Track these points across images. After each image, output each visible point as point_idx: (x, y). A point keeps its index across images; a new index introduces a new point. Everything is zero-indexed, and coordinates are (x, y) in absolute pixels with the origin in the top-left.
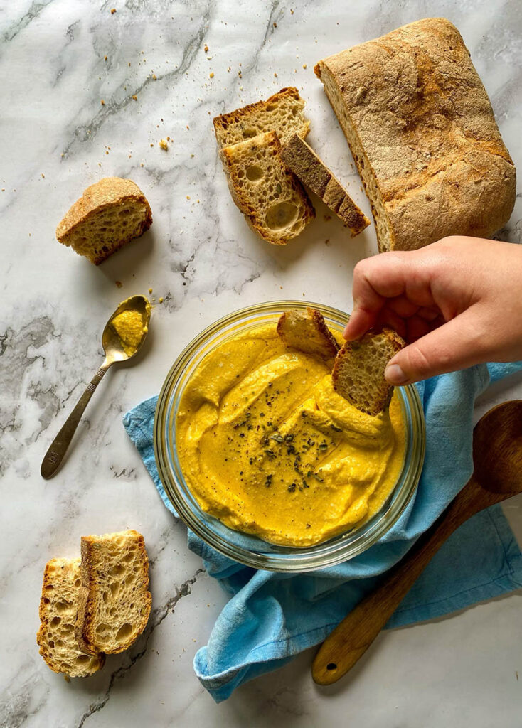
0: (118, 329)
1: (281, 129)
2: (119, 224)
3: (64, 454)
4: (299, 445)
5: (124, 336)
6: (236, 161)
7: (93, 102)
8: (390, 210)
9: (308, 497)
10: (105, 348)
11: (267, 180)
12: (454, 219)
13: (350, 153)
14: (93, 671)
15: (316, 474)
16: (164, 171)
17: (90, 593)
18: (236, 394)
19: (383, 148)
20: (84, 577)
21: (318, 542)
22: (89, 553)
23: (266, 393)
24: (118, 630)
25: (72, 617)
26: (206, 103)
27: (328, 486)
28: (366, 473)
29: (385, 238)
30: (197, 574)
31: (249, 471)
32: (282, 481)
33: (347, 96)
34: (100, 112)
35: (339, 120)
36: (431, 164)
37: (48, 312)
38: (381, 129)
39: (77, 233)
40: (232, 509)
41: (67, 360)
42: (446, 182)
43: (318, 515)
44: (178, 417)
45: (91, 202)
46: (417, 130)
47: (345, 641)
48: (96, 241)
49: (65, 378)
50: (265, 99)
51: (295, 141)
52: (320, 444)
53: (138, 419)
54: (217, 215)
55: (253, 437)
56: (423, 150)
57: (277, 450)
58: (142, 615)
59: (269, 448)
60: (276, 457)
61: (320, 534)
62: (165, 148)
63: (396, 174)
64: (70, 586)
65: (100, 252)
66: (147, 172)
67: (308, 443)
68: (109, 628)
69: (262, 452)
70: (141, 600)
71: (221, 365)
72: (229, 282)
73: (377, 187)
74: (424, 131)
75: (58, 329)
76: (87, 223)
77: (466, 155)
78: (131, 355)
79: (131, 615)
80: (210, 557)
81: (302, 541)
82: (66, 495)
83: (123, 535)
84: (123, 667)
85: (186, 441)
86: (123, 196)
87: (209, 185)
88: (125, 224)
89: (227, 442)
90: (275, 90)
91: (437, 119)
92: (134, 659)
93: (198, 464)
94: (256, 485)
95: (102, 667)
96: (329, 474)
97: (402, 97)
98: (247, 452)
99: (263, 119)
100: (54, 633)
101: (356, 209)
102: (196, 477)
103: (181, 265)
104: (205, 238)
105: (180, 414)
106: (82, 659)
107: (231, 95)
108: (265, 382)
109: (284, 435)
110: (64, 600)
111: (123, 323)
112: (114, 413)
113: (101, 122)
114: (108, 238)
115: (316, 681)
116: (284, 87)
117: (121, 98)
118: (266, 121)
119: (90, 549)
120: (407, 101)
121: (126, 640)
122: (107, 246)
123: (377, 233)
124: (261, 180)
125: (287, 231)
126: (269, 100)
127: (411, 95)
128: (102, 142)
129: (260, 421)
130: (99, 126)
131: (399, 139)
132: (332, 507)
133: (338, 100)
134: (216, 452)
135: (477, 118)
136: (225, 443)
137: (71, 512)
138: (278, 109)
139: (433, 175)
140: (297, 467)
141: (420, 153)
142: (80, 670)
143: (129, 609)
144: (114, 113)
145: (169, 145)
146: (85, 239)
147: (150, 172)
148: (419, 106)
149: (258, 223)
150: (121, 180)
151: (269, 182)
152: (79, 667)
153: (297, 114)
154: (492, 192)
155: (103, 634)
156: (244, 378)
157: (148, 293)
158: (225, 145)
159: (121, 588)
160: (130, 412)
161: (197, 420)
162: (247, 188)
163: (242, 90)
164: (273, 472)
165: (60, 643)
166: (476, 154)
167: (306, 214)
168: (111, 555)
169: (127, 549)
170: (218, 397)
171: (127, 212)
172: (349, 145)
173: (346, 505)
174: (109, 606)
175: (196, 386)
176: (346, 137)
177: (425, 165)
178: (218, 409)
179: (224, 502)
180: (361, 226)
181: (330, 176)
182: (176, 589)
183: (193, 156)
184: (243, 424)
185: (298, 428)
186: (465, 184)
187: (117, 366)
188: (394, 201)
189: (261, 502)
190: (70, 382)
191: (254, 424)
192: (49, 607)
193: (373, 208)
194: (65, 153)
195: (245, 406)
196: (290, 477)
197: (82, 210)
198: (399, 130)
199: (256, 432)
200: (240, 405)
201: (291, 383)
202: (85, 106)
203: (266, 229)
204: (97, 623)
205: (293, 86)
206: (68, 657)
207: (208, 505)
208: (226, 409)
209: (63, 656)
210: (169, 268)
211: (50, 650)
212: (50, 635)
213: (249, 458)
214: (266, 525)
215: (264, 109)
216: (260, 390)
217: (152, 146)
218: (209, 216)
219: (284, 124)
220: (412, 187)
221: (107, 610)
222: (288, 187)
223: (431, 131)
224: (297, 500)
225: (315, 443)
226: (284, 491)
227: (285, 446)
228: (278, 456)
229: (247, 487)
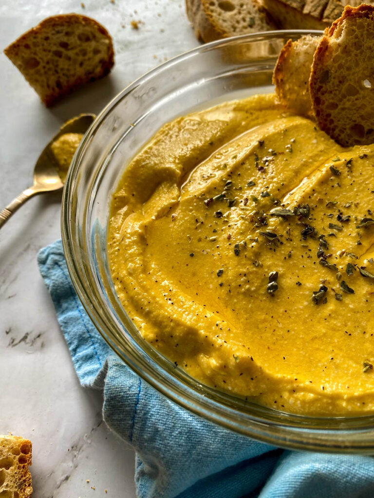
4: (321, 223)
9: (354, 311)
11: (239, 13)
15: (364, 268)
23: (256, 155)
31: (233, 268)
32: (299, 284)
40: (203, 334)
55: (236, 217)
57: (282, 232)
59: (269, 229)
60: (282, 243)
65: (53, 88)
67: (339, 218)
76: (40, 36)
88: (84, 53)
89: (195, 227)
98: (229, 238)
102: (137, 278)
109: (292, 207)
122: (61, 81)
124: (234, 12)
129: (250, 193)
134: (175, 243)
136: (189, 228)
140: (324, 259)
145: (139, 25)
151: (242, 15)
160: (50, 245)
164: (279, 270)
179: (188, 320)
184: (220, 197)
185: (317, 197)
189: (260, 326)
191: (238, 198)
196: (314, 276)
199: (244, 207)
201: (294, 142)
207: (156, 330)
213: (233, 246)
217: (124, 27)
224: (335, 319)
225: (353, 218)
226: (306, 303)
227: (297, 224)
228: (285, 242)
229: (231, 297)
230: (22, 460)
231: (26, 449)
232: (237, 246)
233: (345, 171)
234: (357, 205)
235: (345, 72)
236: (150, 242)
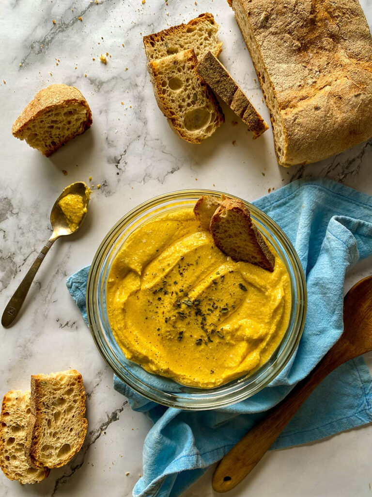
0: (63, 209)
1: (198, 48)
2: (64, 123)
3: (20, 308)
4: (204, 308)
5: (68, 214)
6: (160, 73)
7: (46, 21)
8: (285, 117)
9: (211, 349)
10: (53, 224)
11: (186, 90)
12: (336, 126)
13: (254, 70)
14: (40, 480)
15: (218, 332)
16: (103, 81)
17: (37, 421)
18: (155, 266)
19: (280, 65)
20: (33, 407)
21: (220, 385)
22: (36, 389)
23: (179, 265)
24: (59, 450)
25: (24, 438)
26: (138, 25)
27: (227, 342)
28: (258, 333)
29: (280, 140)
30: (124, 404)
31: (164, 328)
32: (191, 336)
33: (253, 20)
34: (51, 30)
35: (246, 43)
36: (319, 80)
37: (8, 194)
38: (280, 49)
39: (29, 129)
40: (150, 358)
41: (23, 234)
42: (331, 95)
43: (220, 363)
44: (108, 283)
45: (40, 104)
46: (309, 51)
47: (238, 460)
48: (46, 137)
49: (21, 248)
50: (186, 23)
51: (209, 57)
52: (222, 307)
53: (78, 282)
54: (145, 118)
55: (168, 301)
56: (313, 68)
57: (187, 312)
58: (79, 437)
59: (181, 310)
60: (186, 317)
61: (222, 378)
62: (104, 62)
63: (291, 88)
64: (23, 413)
65: (50, 146)
66: (90, 82)
67: (213, 306)
68: (52, 447)
69: (175, 313)
70: (79, 425)
71: (144, 241)
72: (154, 173)
73: (274, 98)
74: (315, 52)
75: (16, 208)
76: (36, 121)
77: (349, 73)
78: (74, 230)
79: (70, 438)
80: (132, 396)
81: (207, 384)
82: (21, 341)
83: (65, 374)
84: (65, 475)
85: (114, 302)
86: (66, 99)
87: (139, 93)
88: (69, 123)
89: (148, 304)
90: (195, 16)
91: (326, 42)
92: (74, 469)
93: (123, 321)
94: (170, 340)
95: (47, 476)
96: (228, 333)
97: (298, 22)
98: (163, 313)
99: (184, 39)
100: (10, 450)
101: (257, 115)
102: (122, 331)
103: (115, 158)
104: (136, 136)
105: (110, 280)
106: (31, 470)
107: (159, 19)
108: (178, 256)
109: (193, 299)
110: (17, 424)
111: (67, 204)
112: (60, 277)
113: (52, 38)
114: (55, 135)
115: (214, 489)
116: (202, 13)
117: (69, 19)
118: (186, 41)
119: (38, 385)
120: (302, 25)
121: (66, 457)
122: (55, 141)
123: (274, 136)
124: (181, 90)
125: (202, 132)
126: (189, 23)
127: (306, 20)
128: (53, 55)
129: (174, 288)
130: (50, 41)
131: (294, 58)
132: (231, 358)
133: (246, 25)
134: (139, 311)
135: (359, 42)
136: (145, 305)
137: (26, 355)
138: (196, 31)
139: (321, 89)
140: (203, 326)
141: (311, 70)
142: (30, 479)
143: (69, 432)
144: (63, 31)
145: (107, 60)
146: (36, 135)
147: (92, 81)
148: (311, 31)
149: (178, 125)
150: (67, 86)
151: (187, 91)
152: (29, 476)
153: (212, 36)
154: (368, 104)
155: (47, 453)
156: (162, 252)
157: (88, 180)
158: (152, 60)
159: (63, 416)
160: (72, 276)
161: (124, 285)
162: (169, 95)
163: (168, 15)
164: (184, 329)
165: (15, 458)
166: (357, 71)
167: (217, 119)
168: (55, 390)
169: (68, 385)
170: (141, 267)
171: (70, 113)
172: (254, 63)
173: (242, 357)
174: (52, 430)
175: (124, 258)
176: (251, 57)
177: (314, 80)
178: (141, 277)
179: (144, 352)
180: (261, 129)
181: (237, 88)
182: (108, 416)
183: (127, 69)
184: (160, 290)
185: (204, 295)
186: (346, 97)
187: (63, 239)
188: (288, 109)
189: (174, 352)
190: (25, 251)
191: (169, 291)
192: (6, 430)
193: (271, 116)
194: (22, 63)
195: (162, 275)
196: (198, 334)
197: (33, 110)
198: (294, 50)
199: (171, 297)
200: (158, 275)
201: (199, 257)
202: (39, 24)
203: (184, 130)
204: (42, 444)
205: (209, 13)
206: (20, 468)
207: (132, 354)
208: (147, 277)
209: (16, 467)
210: (106, 160)
211: (6, 463)
212: (6, 451)
213: (164, 318)
214: (178, 371)
215: (185, 30)
216: (174, 262)
217: (94, 60)
218: (139, 119)
219: (201, 44)
220: (303, 98)
221: (50, 434)
222: (203, 96)
223: (321, 52)
224: (203, 352)
225: (219, 307)
226: (193, 344)
227: (194, 309)
228: (187, 317)
229: (163, 341)
230: (79, 382)
231: (80, 377)
232: (166, 318)
233: (220, 281)
234: (222, 301)
235: (227, 229)
236: (127, 310)
